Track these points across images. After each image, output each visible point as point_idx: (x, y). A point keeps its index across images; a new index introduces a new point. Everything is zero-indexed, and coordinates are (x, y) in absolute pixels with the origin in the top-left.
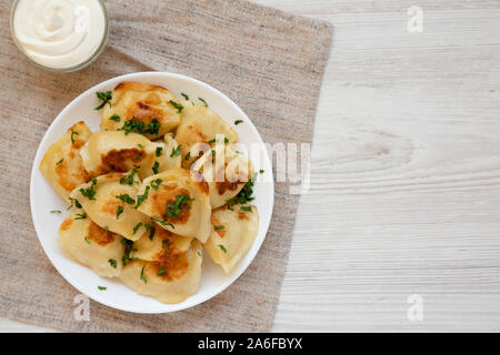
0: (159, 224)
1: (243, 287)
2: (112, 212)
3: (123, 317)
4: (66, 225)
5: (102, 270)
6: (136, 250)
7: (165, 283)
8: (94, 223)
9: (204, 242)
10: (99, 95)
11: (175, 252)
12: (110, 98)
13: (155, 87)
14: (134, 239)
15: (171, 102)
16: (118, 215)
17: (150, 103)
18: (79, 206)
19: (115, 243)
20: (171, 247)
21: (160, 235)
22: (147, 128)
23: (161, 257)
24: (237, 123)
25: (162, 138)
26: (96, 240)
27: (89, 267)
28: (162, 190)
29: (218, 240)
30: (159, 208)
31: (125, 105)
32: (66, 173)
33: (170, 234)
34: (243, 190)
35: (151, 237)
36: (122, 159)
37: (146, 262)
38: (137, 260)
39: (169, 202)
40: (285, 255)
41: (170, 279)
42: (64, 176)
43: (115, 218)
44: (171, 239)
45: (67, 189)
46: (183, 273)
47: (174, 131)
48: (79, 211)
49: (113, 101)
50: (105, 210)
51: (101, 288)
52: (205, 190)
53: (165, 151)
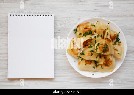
0: (102, 54)
2: (90, 56)
4: (79, 63)
5: (91, 70)
7: (109, 67)
8: (86, 60)
9: (113, 54)
10: (74, 30)
12: (77, 30)
13: (86, 23)
14: (97, 60)
15: (92, 25)
16: (92, 55)
17: (87, 27)
18: (80, 58)
19: (92, 63)
20: (107, 58)
21: (103, 56)
22: (89, 33)
24: (109, 24)
25: (93, 34)
26: (88, 64)
27: (88, 71)
28: (100, 46)
29: (117, 53)
30: (101, 50)
31: (81, 30)
32: (74, 51)
33: (105, 55)
34: (117, 39)
35: (101, 58)
36: (87, 43)
37: (101, 64)
38: (99, 64)
39: (103, 48)
41: (109, 66)
44: (106, 56)
45: (76, 55)
46: (112, 64)
47: (95, 31)
48: (81, 59)
49: (78, 30)
50: (88, 56)
51: (93, 75)
52: (110, 41)
53: (97, 37)
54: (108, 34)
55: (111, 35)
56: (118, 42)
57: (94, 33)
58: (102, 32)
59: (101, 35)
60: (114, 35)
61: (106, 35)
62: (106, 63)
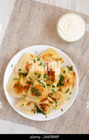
0: (31, 86)
1: (10, 109)
3: (3, 72)
4: (32, 56)
5: (18, 66)
6: (23, 77)
7: (13, 87)
9: (25, 99)
10: (72, 67)
11: (22, 90)
12: (71, 70)
13: (74, 84)
14: (27, 77)
15: (69, 89)
16: (35, 73)
17: (69, 83)
18: (38, 60)
19: (26, 71)
20: (24, 89)
21: (28, 85)
22: (61, 82)
23: (21, 85)
24: (62, 109)
25: (58, 86)
26: (27, 65)
27: (19, 62)
28: (42, 88)
29: (25, 103)
30: (36, 87)
31: (69, 75)
32: (48, 56)
33: (28, 89)
34: (40, 111)
35: (27, 82)
36: (52, 75)
37: (20, 80)
38: (20, 78)
39: (38, 90)
40: (19, 123)
42: (47, 56)
44: (26, 89)
45: (43, 57)
46: (15, 92)
47: (60, 90)
49: (70, 71)
51: (12, 65)
52: (41, 101)
53: (53, 89)
54: (50, 102)
55: (48, 106)
56: (36, 111)
57: (58, 88)
58: (56, 98)
59: (53, 95)
60: (47, 109)
61: (51, 100)
62: (19, 86)
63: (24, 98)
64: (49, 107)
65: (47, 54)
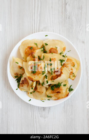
4: (64, 49)
6: (42, 51)
8: (57, 53)
10: (72, 90)
11: (30, 56)
13: (58, 99)
14: (43, 54)
15: (51, 97)
16: (50, 59)
17: (57, 94)
18: (63, 56)
20: (32, 57)
23: (33, 52)
24: (30, 100)
25: (49, 85)
26: (54, 49)
28: (41, 72)
32: (71, 64)
34: (20, 81)
35: (39, 57)
37: (37, 49)
38: (39, 49)
41: (28, 47)
42: (71, 62)
43: (51, 58)
44: (33, 59)
45: (69, 59)
46: (25, 51)
47: (47, 89)
49: (68, 90)
50: (55, 59)
51: (47, 36)
52: (29, 78)
54: (32, 86)
55: (28, 85)
56: (18, 77)
58: (38, 89)
59: (39, 85)
60: (24, 86)
61: (34, 85)
63: (24, 61)
64: (27, 87)
65: (73, 61)
